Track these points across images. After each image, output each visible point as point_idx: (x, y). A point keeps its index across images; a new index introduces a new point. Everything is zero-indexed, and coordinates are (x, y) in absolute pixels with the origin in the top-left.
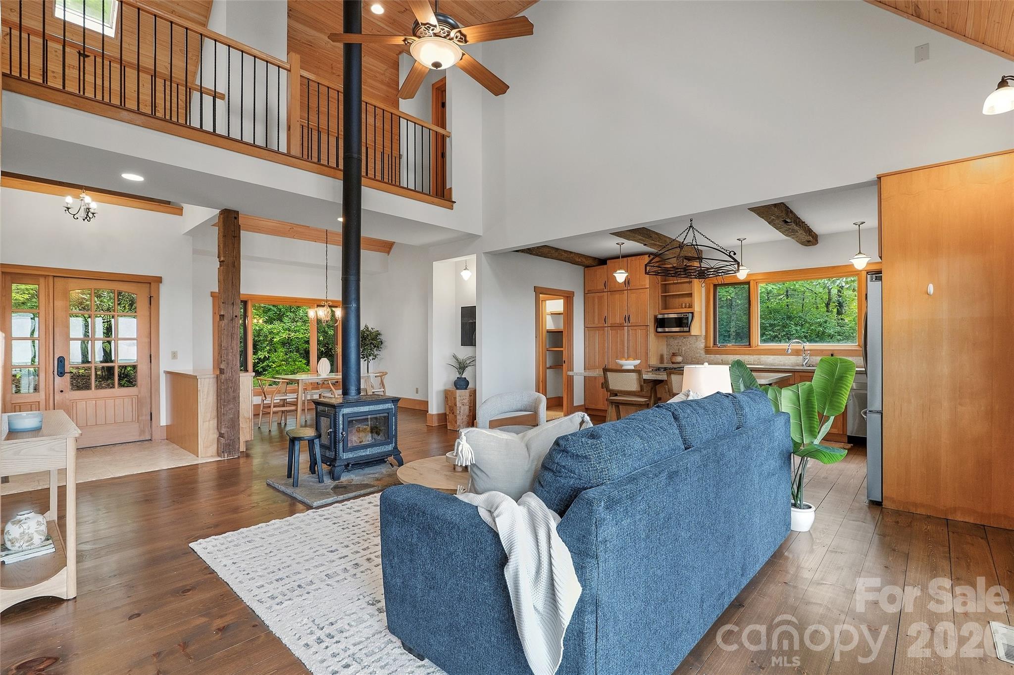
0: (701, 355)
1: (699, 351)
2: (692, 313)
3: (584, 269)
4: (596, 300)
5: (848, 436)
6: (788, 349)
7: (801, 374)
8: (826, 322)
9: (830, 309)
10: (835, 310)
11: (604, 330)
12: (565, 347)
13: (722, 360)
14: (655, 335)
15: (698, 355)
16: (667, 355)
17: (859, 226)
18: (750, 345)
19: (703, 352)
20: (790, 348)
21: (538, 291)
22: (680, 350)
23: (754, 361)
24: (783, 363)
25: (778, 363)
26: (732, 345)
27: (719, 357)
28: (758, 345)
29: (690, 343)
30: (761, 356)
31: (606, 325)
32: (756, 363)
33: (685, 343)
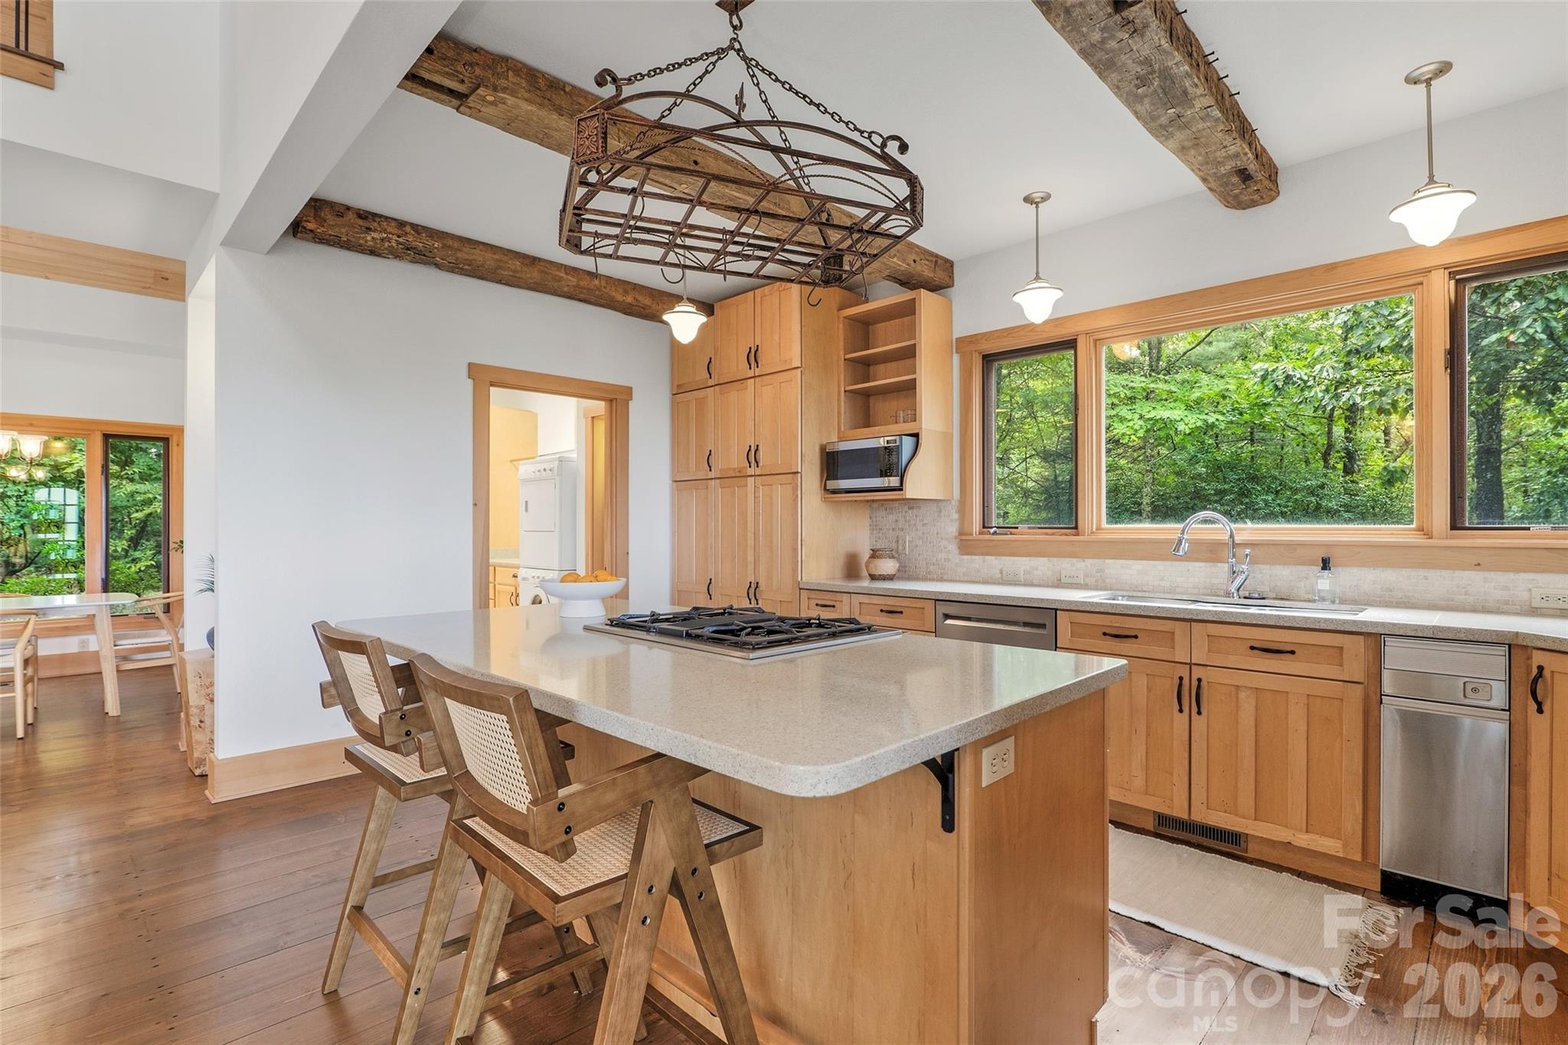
0: (951, 556)
1: (943, 543)
2: (916, 436)
4: (693, 409)
5: (1383, 873)
6: (1180, 541)
7: (1212, 629)
8: (1322, 487)
9: (1332, 462)
10: (1340, 466)
11: (707, 488)
13: (1001, 573)
14: (826, 500)
17: (1428, 86)
18: (1076, 528)
19: (953, 547)
20: (1187, 536)
21: (475, 371)
22: (900, 542)
23: (1086, 576)
24: (1168, 584)
25: (1156, 583)
26: (1029, 528)
27: (994, 564)
28: (1099, 528)
29: (922, 520)
30: (1107, 561)
31: (712, 475)
32: (1091, 581)
33: (912, 522)
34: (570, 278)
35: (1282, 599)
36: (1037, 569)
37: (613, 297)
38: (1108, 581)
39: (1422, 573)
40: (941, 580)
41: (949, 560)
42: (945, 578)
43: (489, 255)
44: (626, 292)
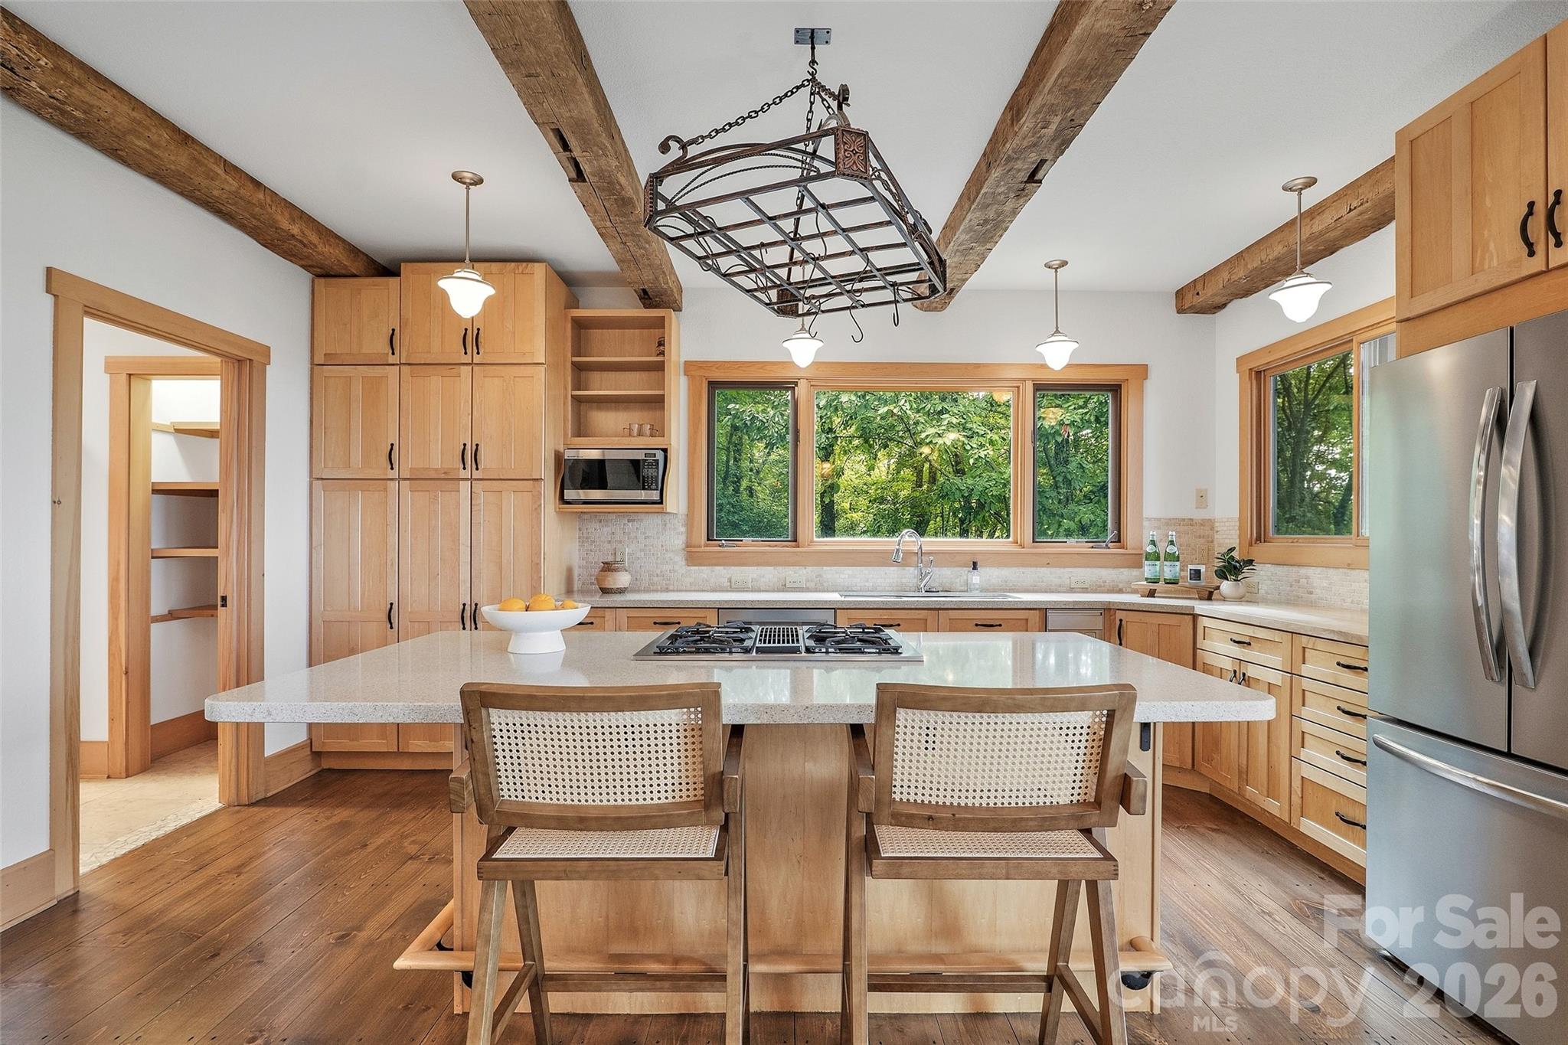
0: (677, 567)
1: (669, 555)
2: (665, 451)
3: (313, 281)
4: (358, 390)
6: (898, 550)
7: (953, 614)
11: (385, 490)
12: (228, 547)
13: (730, 581)
14: (560, 513)
15: (669, 567)
16: (580, 567)
17: (1056, 272)
18: (795, 541)
19: (680, 559)
20: (901, 547)
22: (618, 554)
23: (807, 581)
24: (871, 584)
25: (862, 584)
26: (753, 541)
27: (722, 573)
28: (812, 541)
29: (645, 533)
30: (825, 568)
31: (394, 474)
32: (811, 585)
33: (633, 535)
34: (230, 180)
35: (946, 591)
36: (763, 577)
37: (275, 221)
38: (825, 584)
39: (1022, 570)
40: (667, 590)
41: (674, 571)
42: (671, 588)
43: (124, 108)
44: (293, 220)
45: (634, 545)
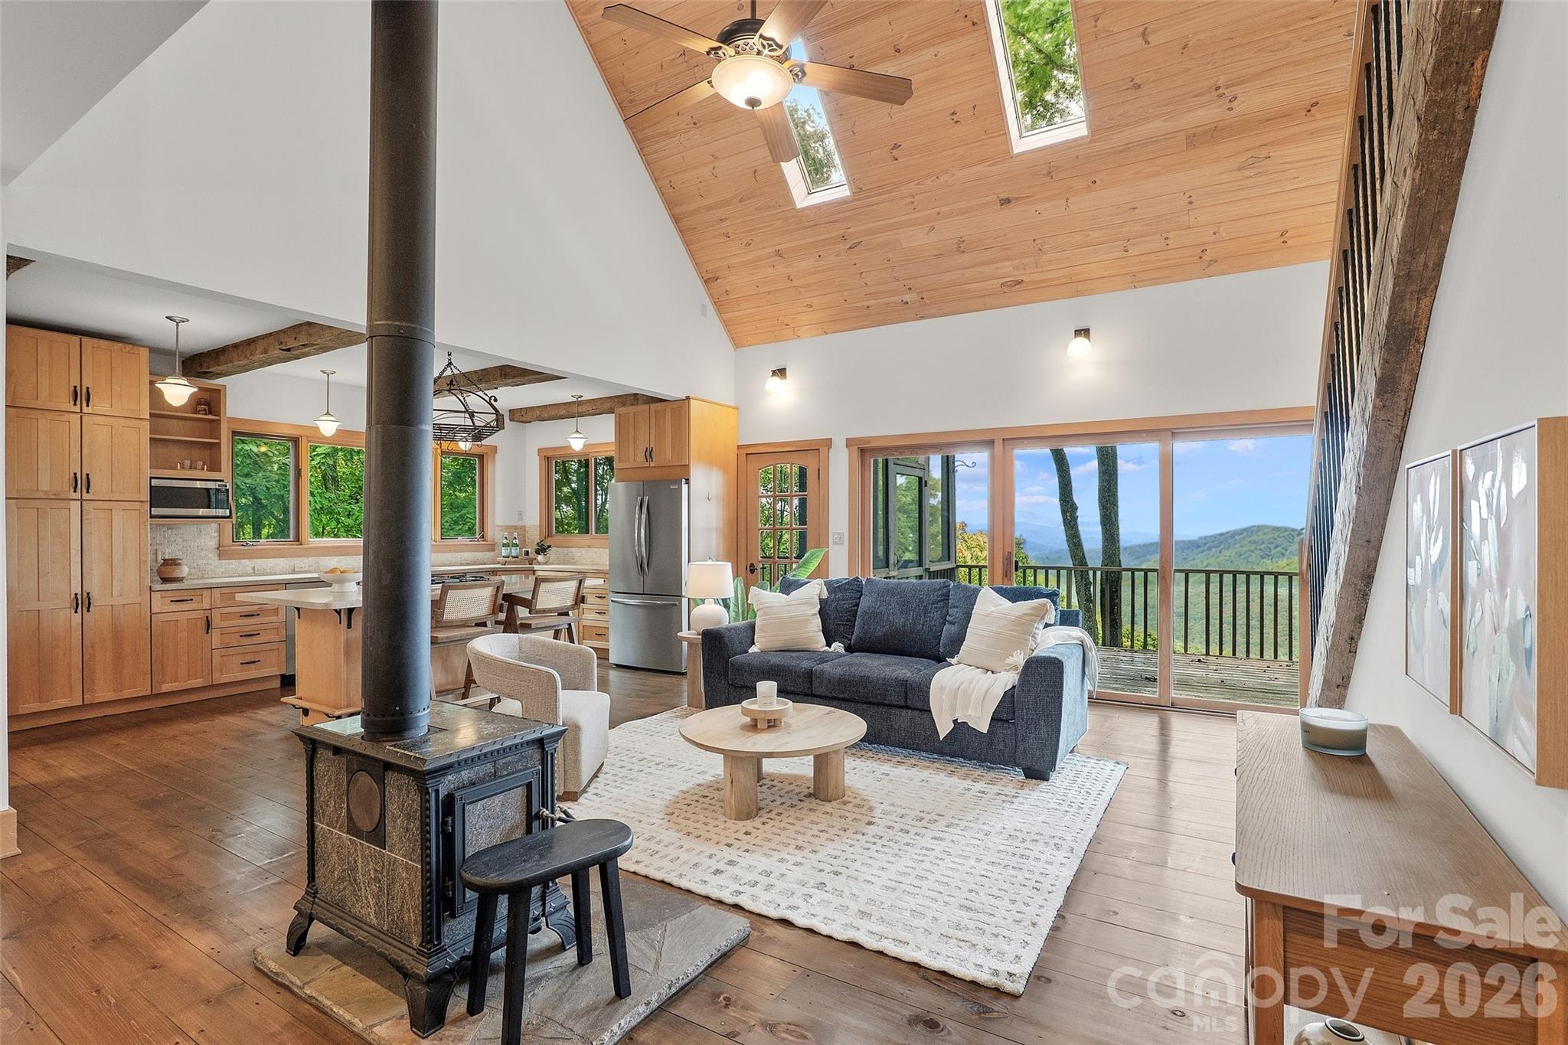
0: (211, 561)
15: (208, 562)
18: (298, 541)
22: (176, 553)
23: (310, 566)
26: (270, 541)
27: (247, 564)
28: (311, 541)
30: (321, 558)
32: (312, 569)
33: (172, 539)
36: (278, 564)
38: (321, 568)
42: (206, 576)
45: (173, 547)
